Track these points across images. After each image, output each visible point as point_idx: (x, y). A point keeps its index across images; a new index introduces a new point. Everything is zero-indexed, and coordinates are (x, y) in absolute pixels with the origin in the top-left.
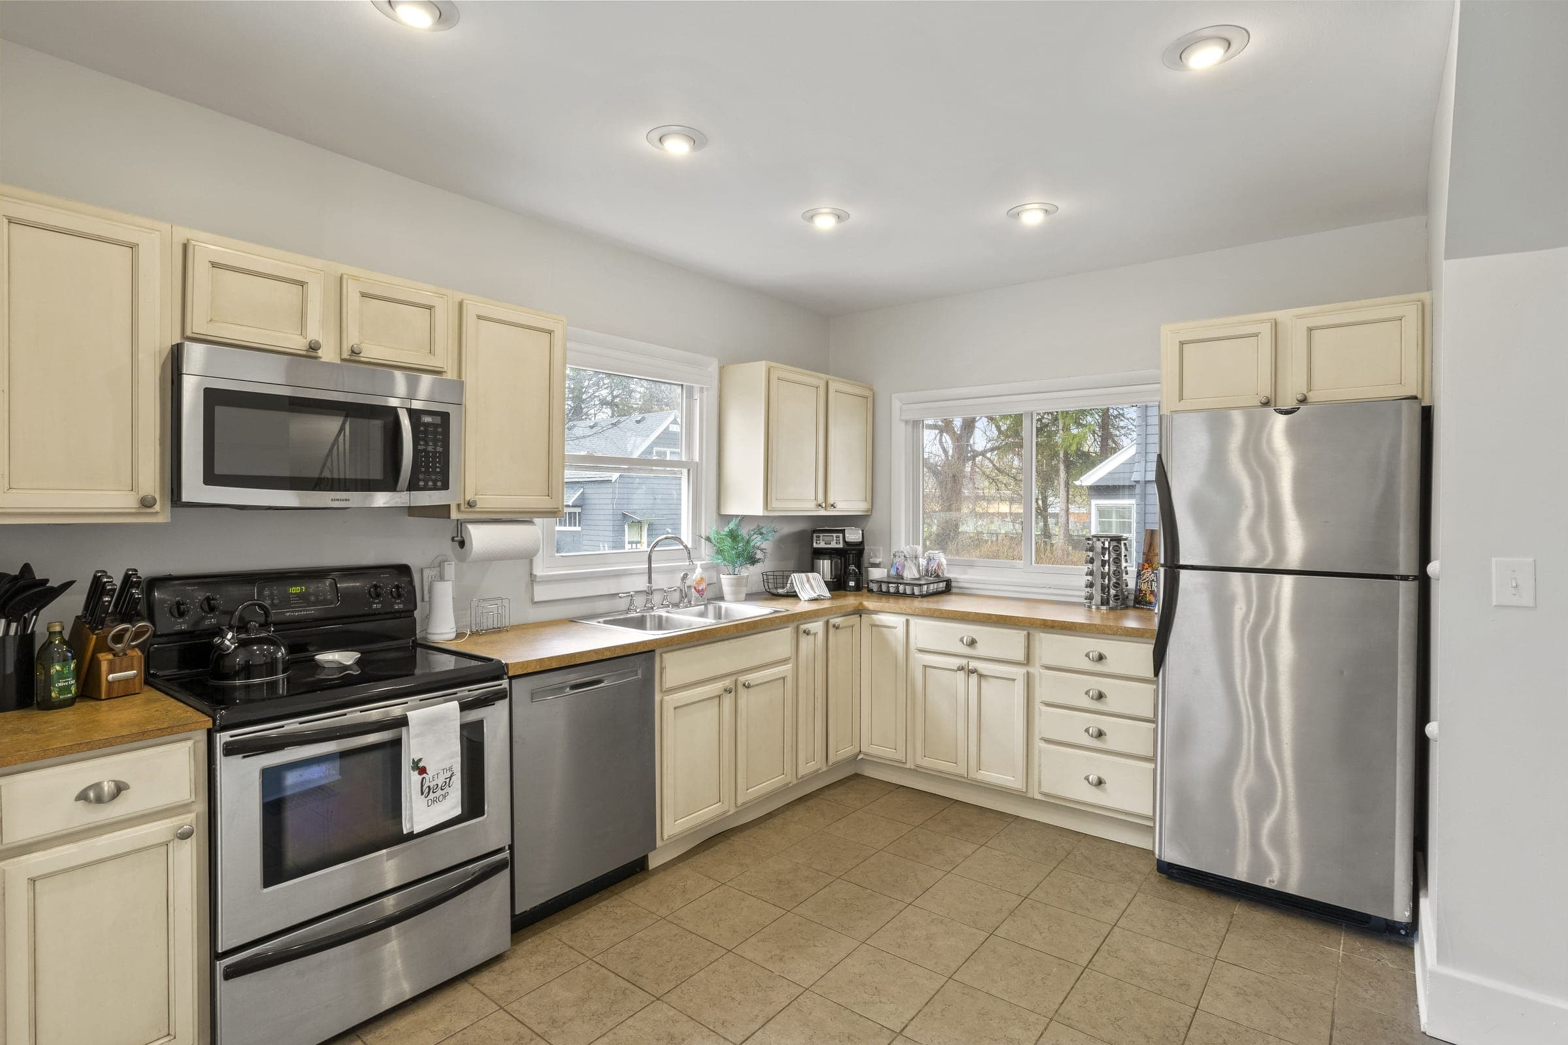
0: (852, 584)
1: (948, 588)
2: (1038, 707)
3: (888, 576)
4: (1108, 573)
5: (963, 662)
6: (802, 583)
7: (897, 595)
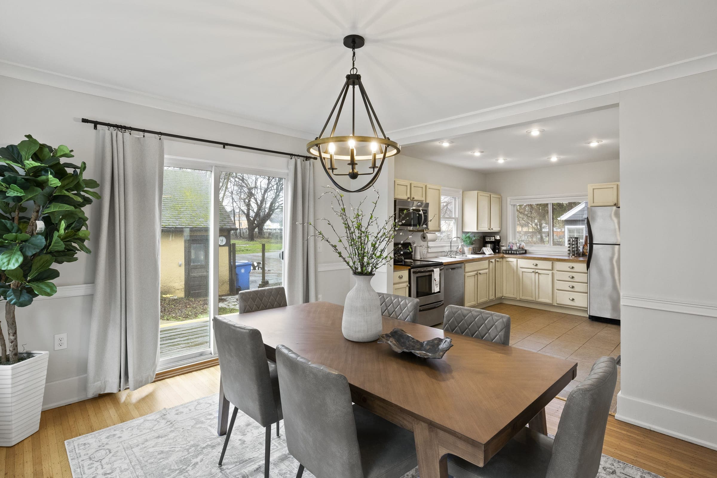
0: (497, 251)
1: (526, 252)
2: (555, 281)
3: (507, 249)
4: (574, 247)
5: (534, 270)
6: (486, 250)
7: (511, 254)
